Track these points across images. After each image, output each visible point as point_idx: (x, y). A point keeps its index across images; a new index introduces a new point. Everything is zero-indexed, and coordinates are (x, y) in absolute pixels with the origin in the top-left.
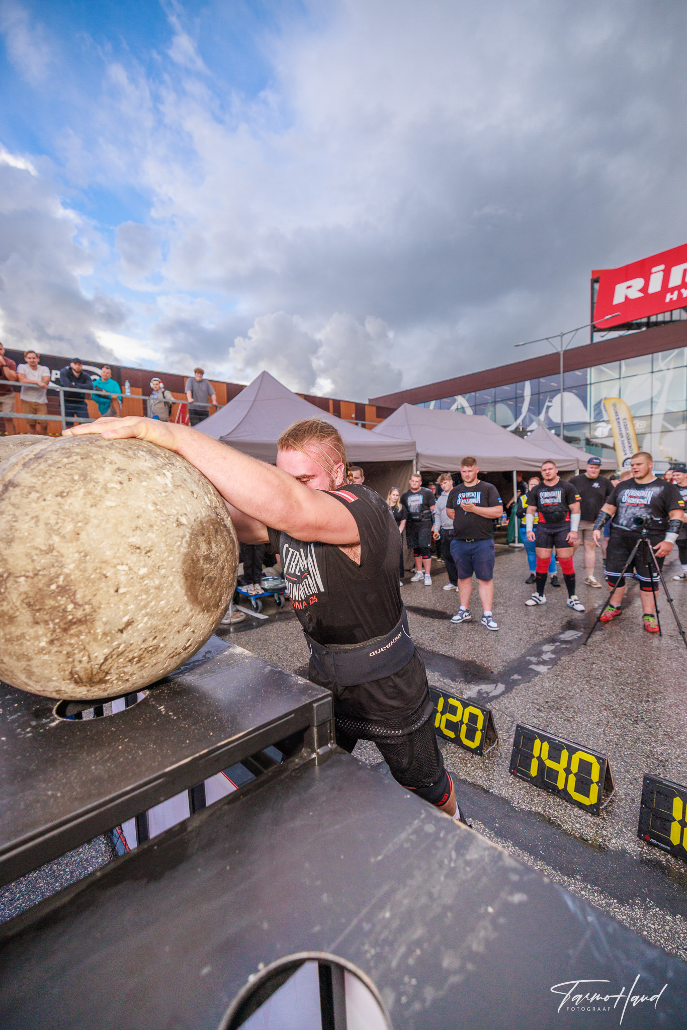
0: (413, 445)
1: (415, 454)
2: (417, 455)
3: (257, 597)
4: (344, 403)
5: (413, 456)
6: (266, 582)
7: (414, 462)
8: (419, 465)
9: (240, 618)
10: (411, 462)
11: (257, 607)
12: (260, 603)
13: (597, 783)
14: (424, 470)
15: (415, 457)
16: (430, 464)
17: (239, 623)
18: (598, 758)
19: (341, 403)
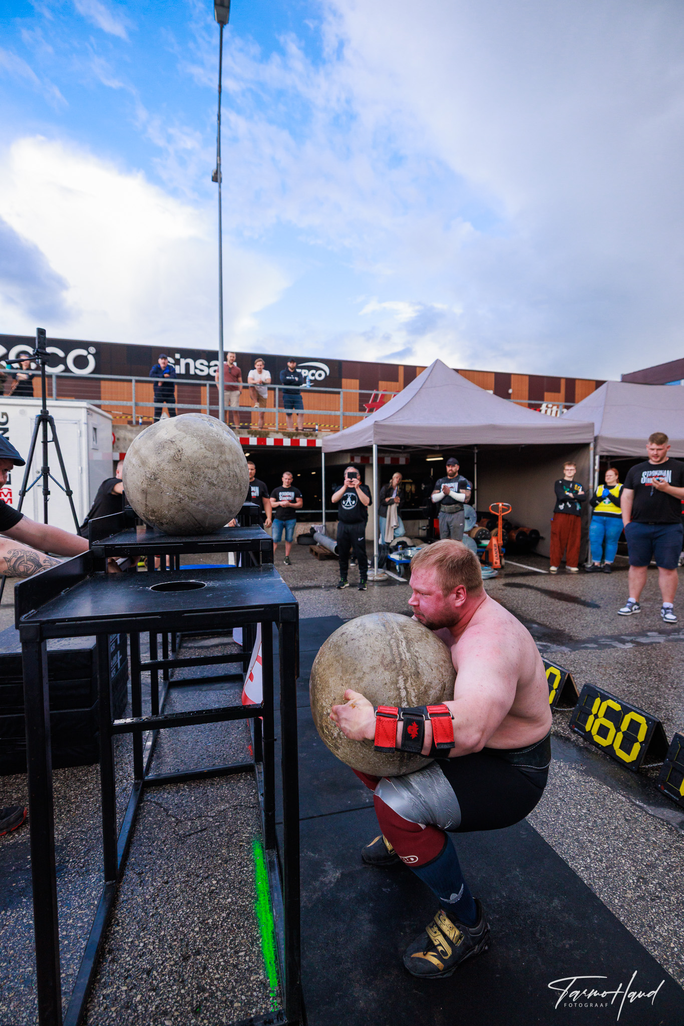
0: (591, 426)
1: (592, 437)
2: (596, 439)
3: (401, 563)
4: (580, 382)
5: (591, 439)
6: (410, 551)
7: (592, 446)
8: (598, 449)
9: (384, 577)
10: (587, 445)
11: (400, 572)
12: (402, 568)
13: (556, 689)
14: (605, 454)
15: (593, 440)
16: (611, 447)
17: (380, 581)
18: (561, 672)
19: (577, 382)
